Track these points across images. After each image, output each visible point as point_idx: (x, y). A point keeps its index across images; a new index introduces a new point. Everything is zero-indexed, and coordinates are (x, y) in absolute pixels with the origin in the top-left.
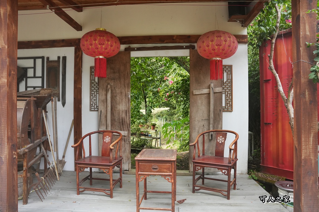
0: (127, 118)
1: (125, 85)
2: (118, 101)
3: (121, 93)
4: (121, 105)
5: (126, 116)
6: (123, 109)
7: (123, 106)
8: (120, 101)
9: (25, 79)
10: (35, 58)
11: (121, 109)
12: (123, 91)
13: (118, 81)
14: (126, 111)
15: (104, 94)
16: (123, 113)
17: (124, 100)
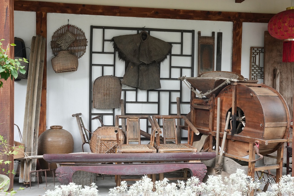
0: (292, 105)
1: (291, 70)
2: (284, 87)
3: (287, 78)
4: (286, 91)
5: (292, 103)
6: (289, 96)
7: (289, 93)
8: (286, 87)
9: (168, 57)
10: (182, 31)
11: (287, 96)
12: (289, 76)
13: (284, 65)
14: (292, 98)
15: (270, 79)
16: (289, 101)
17: (290, 86)
